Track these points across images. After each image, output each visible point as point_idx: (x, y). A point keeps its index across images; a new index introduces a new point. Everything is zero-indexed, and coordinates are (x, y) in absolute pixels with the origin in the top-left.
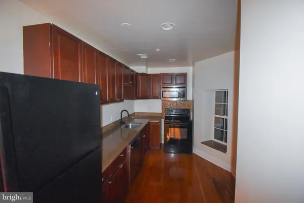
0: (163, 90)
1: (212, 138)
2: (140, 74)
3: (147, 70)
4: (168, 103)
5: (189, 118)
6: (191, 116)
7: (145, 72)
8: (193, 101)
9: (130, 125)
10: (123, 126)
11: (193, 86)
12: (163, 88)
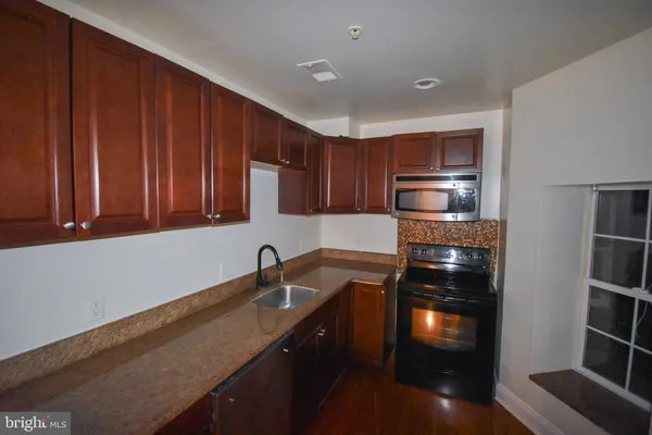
0: (397, 185)
1: (577, 363)
2: (331, 139)
3: (352, 128)
4: (419, 226)
5: (487, 277)
6: (496, 273)
7: (346, 134)
8: (503, 223)
9: (288, 288)
10: (263, 294)
11: (505, 172)
12: (398, 179)
